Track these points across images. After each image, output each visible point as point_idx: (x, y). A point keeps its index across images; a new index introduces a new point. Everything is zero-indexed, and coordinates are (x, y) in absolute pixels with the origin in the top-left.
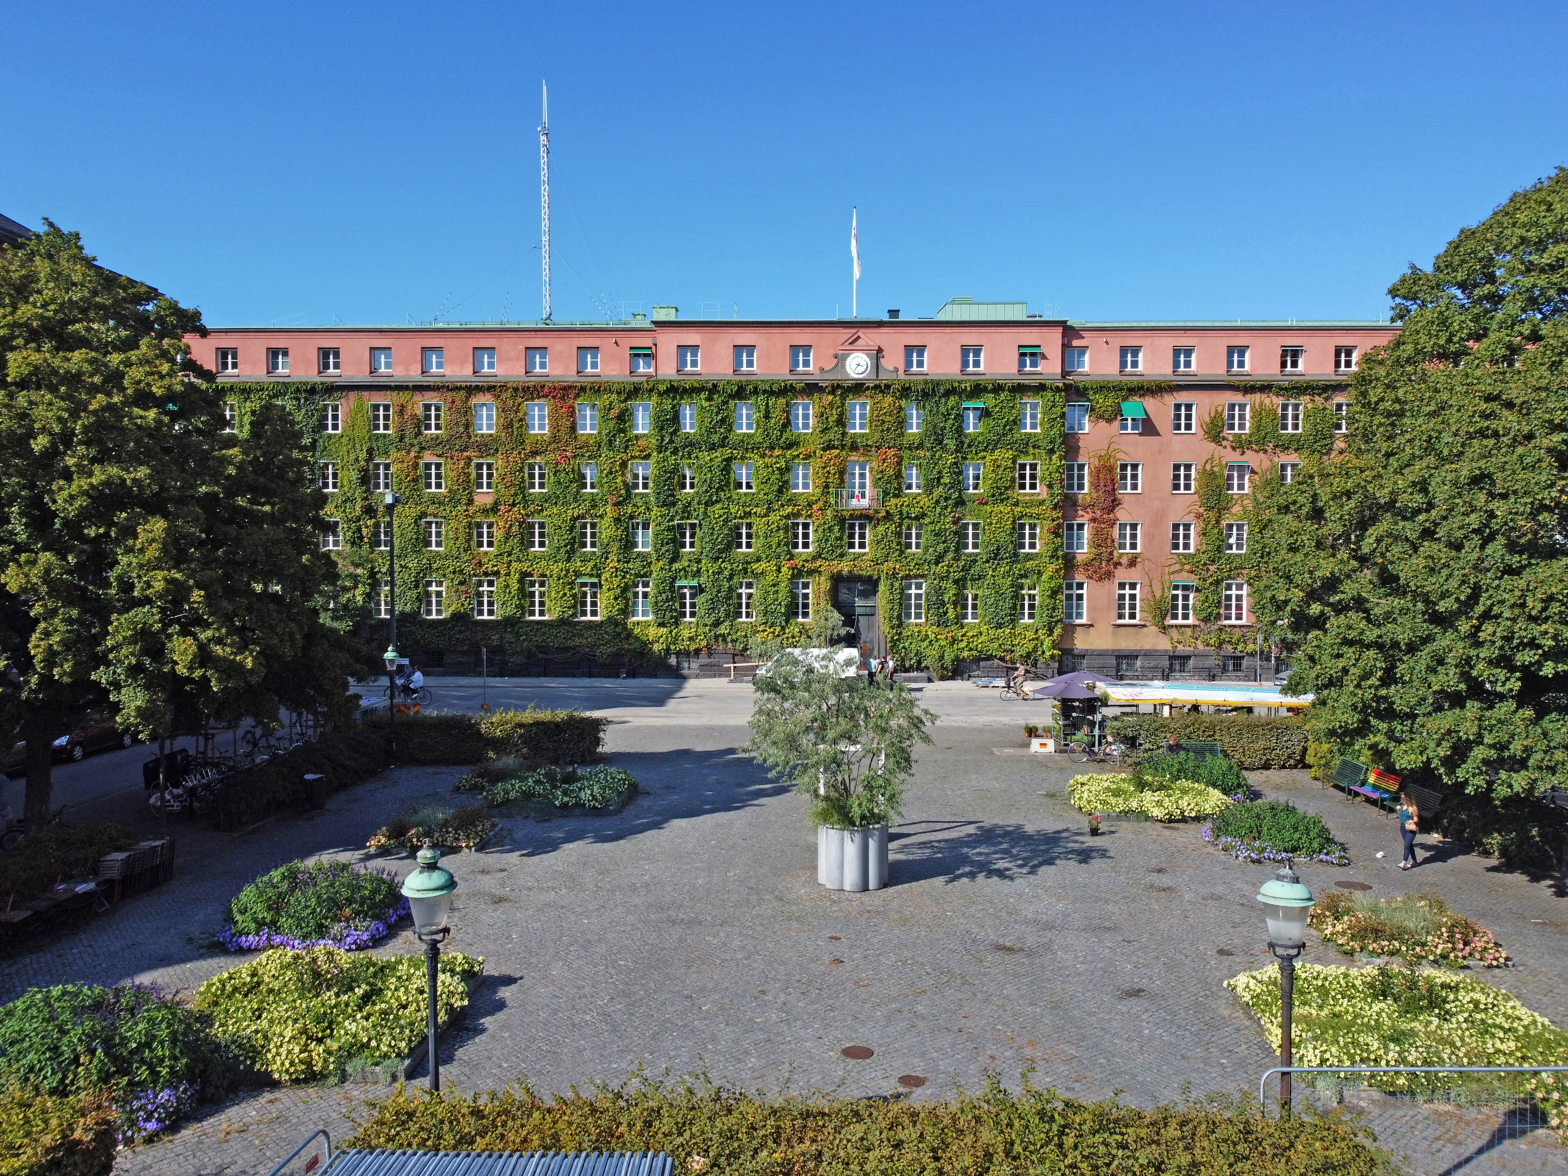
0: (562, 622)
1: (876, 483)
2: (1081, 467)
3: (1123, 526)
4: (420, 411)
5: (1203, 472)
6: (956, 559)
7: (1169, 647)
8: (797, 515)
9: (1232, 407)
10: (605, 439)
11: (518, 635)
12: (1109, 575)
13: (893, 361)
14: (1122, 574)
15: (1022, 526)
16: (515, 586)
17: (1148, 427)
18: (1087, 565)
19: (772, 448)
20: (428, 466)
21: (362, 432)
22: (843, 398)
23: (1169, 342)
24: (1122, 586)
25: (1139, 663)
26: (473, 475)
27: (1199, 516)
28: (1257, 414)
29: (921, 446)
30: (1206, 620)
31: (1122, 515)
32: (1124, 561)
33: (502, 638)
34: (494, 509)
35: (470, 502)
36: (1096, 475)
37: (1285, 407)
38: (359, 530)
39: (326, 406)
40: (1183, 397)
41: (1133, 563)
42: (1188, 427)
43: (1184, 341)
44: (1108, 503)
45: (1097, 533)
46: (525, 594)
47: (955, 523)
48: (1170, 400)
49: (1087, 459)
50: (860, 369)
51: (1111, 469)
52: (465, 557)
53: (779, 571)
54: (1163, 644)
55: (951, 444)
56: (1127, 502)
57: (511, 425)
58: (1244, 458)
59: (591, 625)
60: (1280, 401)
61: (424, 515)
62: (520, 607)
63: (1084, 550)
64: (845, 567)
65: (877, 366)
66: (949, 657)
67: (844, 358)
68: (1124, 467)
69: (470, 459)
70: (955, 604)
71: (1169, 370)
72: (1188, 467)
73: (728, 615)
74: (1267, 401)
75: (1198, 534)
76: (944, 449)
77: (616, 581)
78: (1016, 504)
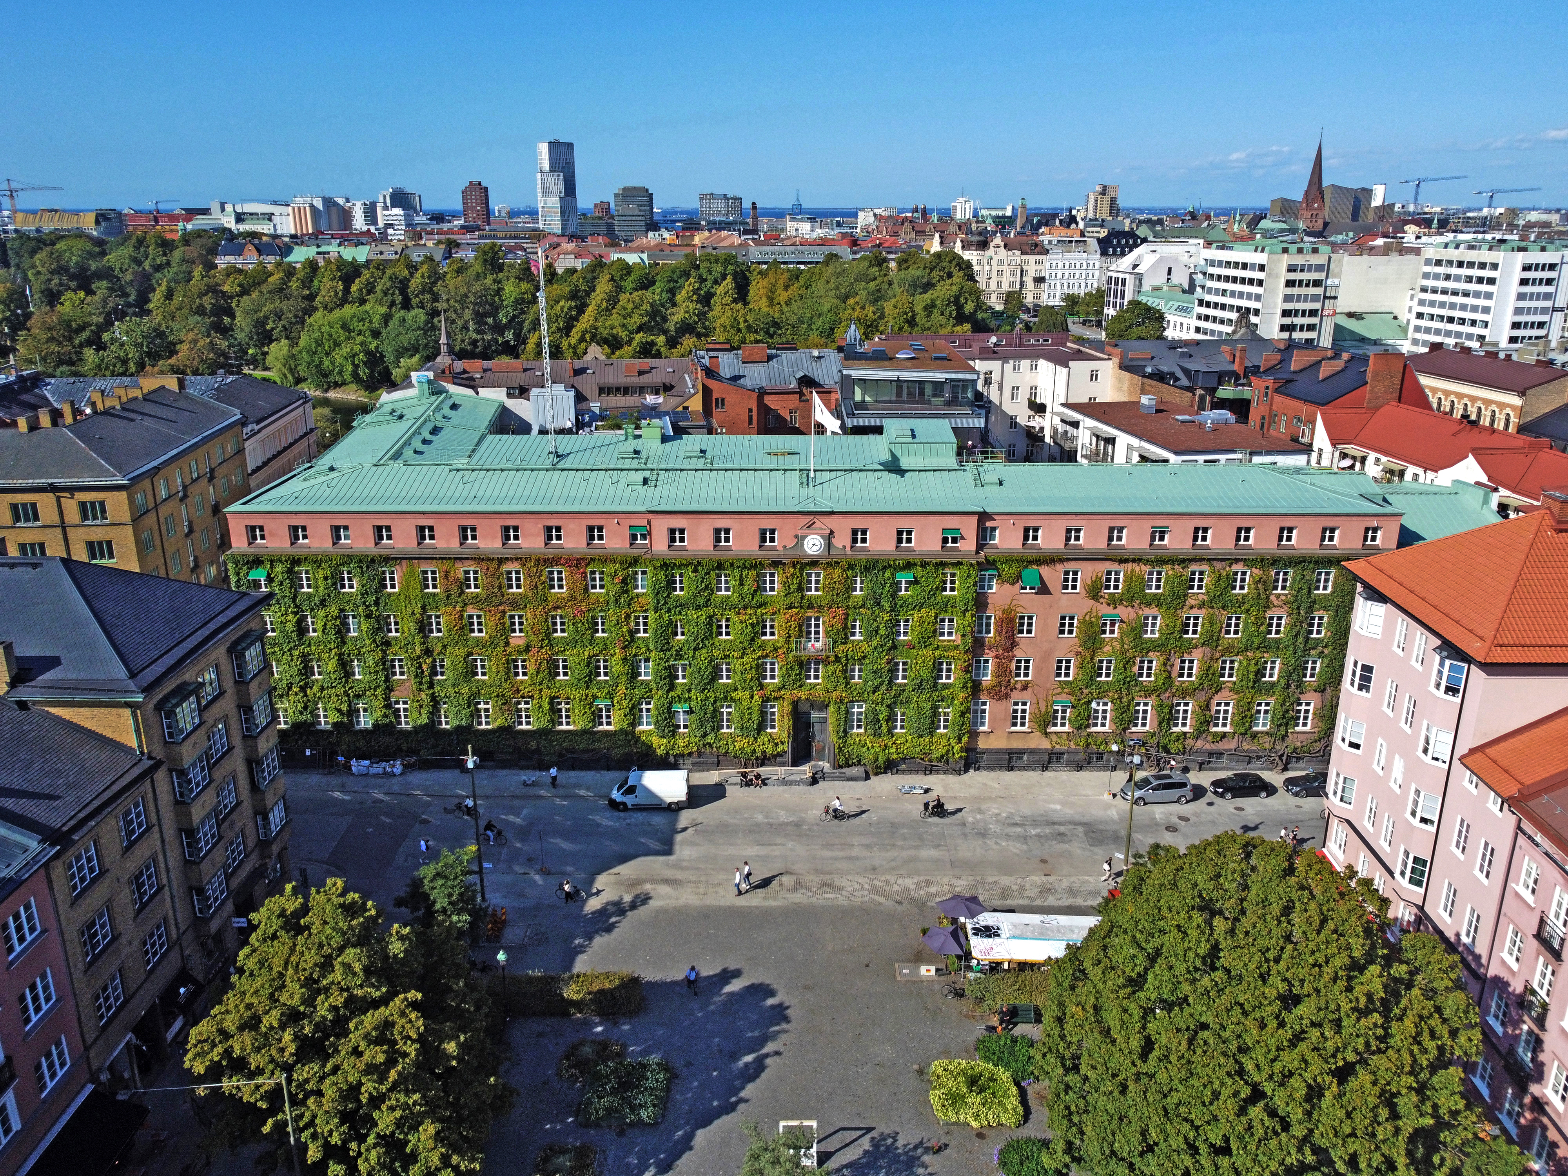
0: (584, 732)
1: (827, 634)
2: (989, 618)
3: (1019, 661)
4: (461, 575)
5: (1083, 622)
6: (889, 689)
7: (1049, 747)
8: (767, 656)
9: (1109, 573)
10: (612, 599)
11: (550, 742)
12: (1007, 696)
13: (842, 541)
14: (1016, 696)
15: (941, 664)
16: (546, 707)
17: (1043, 589)
18: (989, 690)
19: (745, 608)
20: (471, 617)
21: (415, 592)
22: (802, 569)
23: (1062, 524)
24: (1016, 704)
25: (1025, 757)
26: (508, 624)
27: (1078, 654)
28: (1129, 579)
29: (863, 606)
30: (1079, 728)
31: (1019, 653)
32: (1018, 686)
33: (538, 744)
34: (528, 648)
35: (507, 644)
36: (1000, 623)
37: (1151, 573)
38: (420, 667)
39: (384, 572)
40: (1071, 566)
41: (1025, 687)
42: (1074, 587)
43: (1074, 523)
44: (1008, 644)
45: (999, 666)
46: (555, 711)
47: (889, 662)
48: (1061, 568)
49: (993, 613)
50: (815, 548)
51: (1012, 620)
52: (506, 685)
53: (752, 697)
54: (1045, 744)
55: (886, 605)
56: (1023, 644)
57: (536, 587)
58: (1116, 611)
59: (607, 733)
60: (1147, 569)
61: (470, 654)
62: (552, 721)
63: (988, 679)
64: (803, 695)
65: (829, 545)
66: (882, 759)
67: (803, 538)
68: (1022, 618)
69: (504, 612)
70: (887, 721)
71: (1061, 545)
72: (1072, 618)
73: (713, 729)
74: (1137, 569)
75: (1076, 666)
76: (882, 608)
77: (625, 703)
78: (937, 648)
